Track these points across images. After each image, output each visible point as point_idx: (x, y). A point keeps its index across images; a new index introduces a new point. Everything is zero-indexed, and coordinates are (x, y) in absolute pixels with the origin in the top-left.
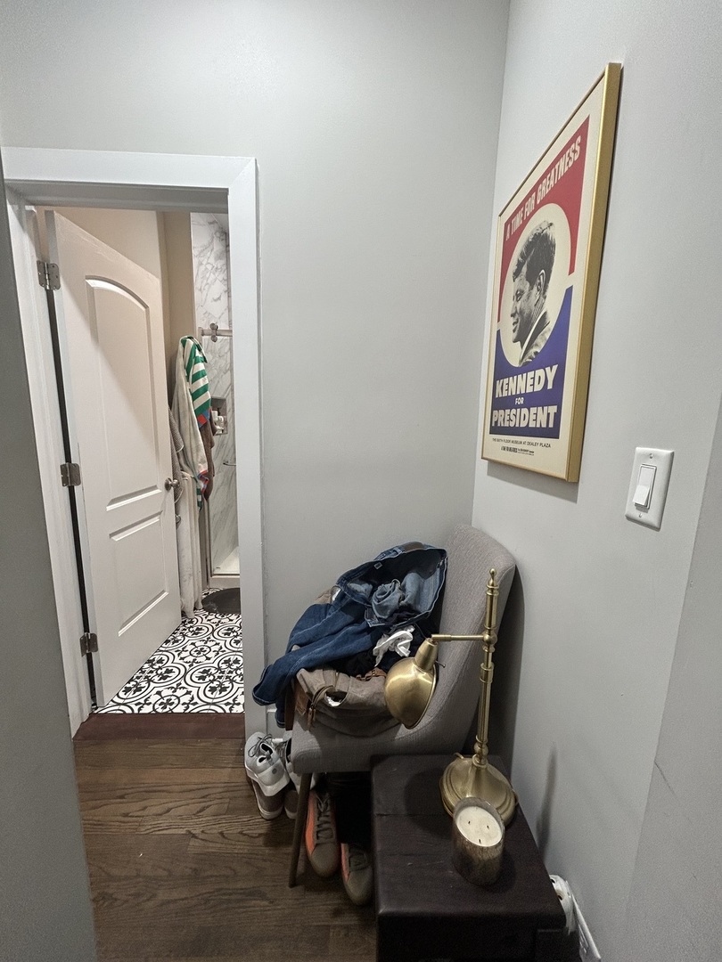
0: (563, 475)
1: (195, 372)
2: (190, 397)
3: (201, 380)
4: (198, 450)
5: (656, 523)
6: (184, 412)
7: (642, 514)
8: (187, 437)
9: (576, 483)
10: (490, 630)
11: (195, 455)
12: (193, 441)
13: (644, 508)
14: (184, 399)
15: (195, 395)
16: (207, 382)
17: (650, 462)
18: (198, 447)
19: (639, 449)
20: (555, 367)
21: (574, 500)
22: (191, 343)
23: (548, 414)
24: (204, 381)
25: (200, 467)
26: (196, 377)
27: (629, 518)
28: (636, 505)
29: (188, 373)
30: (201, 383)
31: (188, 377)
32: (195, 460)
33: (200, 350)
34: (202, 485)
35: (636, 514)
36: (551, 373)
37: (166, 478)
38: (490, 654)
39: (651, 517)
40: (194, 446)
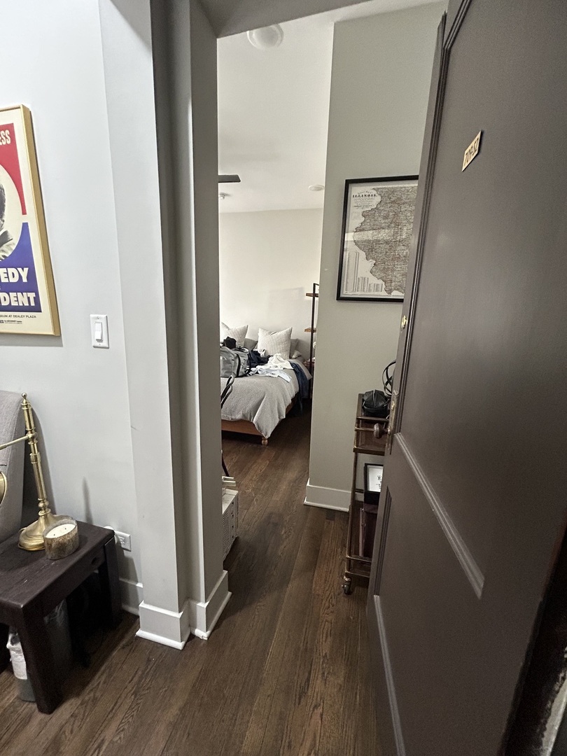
0: (51, 333)
5: (107, 346)
7: (101, 343)
9: (60, 336)
10: (31, 431)
13: (100, 341)
17: (98, 321)
19: (92, 316)
20: (26, 270)
21: (61, 345)
23: (29, 298)
27: (94, 347)
28: (97, 340)
35: (98, 344)
36: (24, 273)
38: (35, 445)
39: (104, 344)
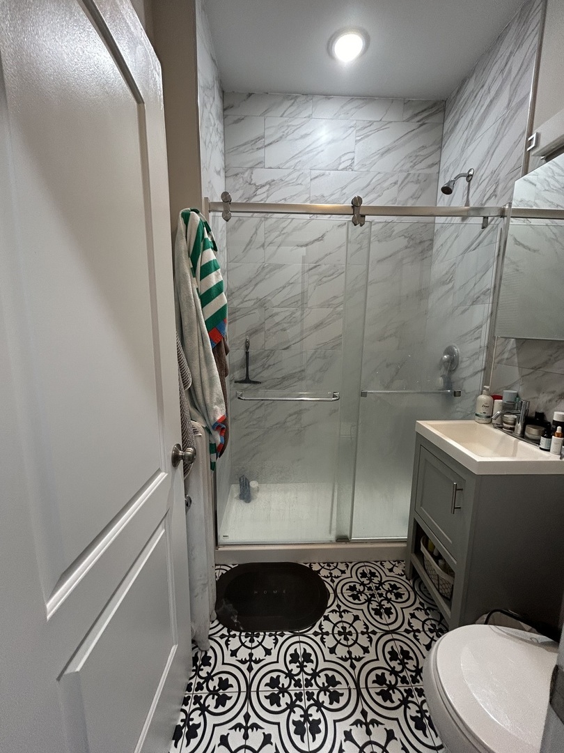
1: (205, 261)
2: (199, 300)
3: (213, 275)
4: (212, 384)
6: (191, 324)
8: (196, 363)
11: (207, 392)
12: (204, 370)
14: (190, 306)
15: (206, 298)
16: (221, 278)
18: (211, 379)
22: (196, 218)
24: (217, 276)
25: (215, 411)
26: (207, 270)
29: (195, 264)
30: (214, 278)
31: (194, 270)
32: (208, 401)
33: (209, 230)
34: (218, 439)
37: (173, 446)
40: (205, 378)
